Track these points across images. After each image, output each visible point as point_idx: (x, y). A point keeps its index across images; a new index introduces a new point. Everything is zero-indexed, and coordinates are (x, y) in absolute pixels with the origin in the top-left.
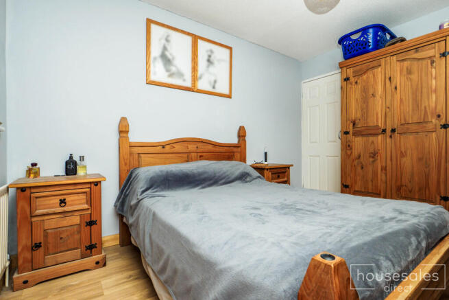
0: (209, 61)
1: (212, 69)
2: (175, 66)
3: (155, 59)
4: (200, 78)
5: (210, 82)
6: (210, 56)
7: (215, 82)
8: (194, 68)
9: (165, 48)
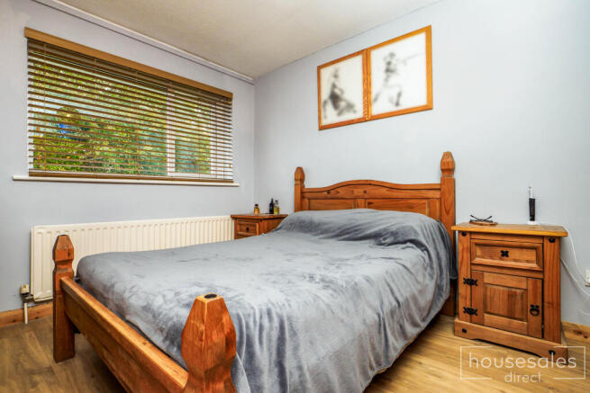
0: (388, 70)
1: (394, 79)
2: (345, 100)
3: (325, 102)
4: (376, 100)
5: (391, 100)
6: (389, 63)
7: (399, 95)
8: (367, 92)
9: (334, 86)
